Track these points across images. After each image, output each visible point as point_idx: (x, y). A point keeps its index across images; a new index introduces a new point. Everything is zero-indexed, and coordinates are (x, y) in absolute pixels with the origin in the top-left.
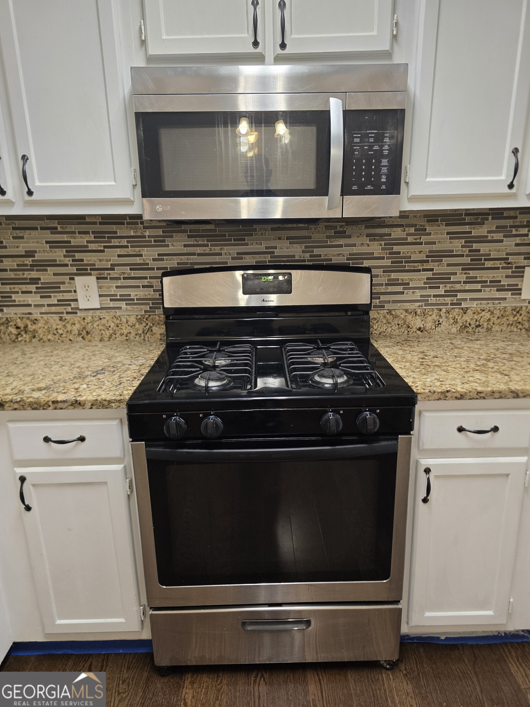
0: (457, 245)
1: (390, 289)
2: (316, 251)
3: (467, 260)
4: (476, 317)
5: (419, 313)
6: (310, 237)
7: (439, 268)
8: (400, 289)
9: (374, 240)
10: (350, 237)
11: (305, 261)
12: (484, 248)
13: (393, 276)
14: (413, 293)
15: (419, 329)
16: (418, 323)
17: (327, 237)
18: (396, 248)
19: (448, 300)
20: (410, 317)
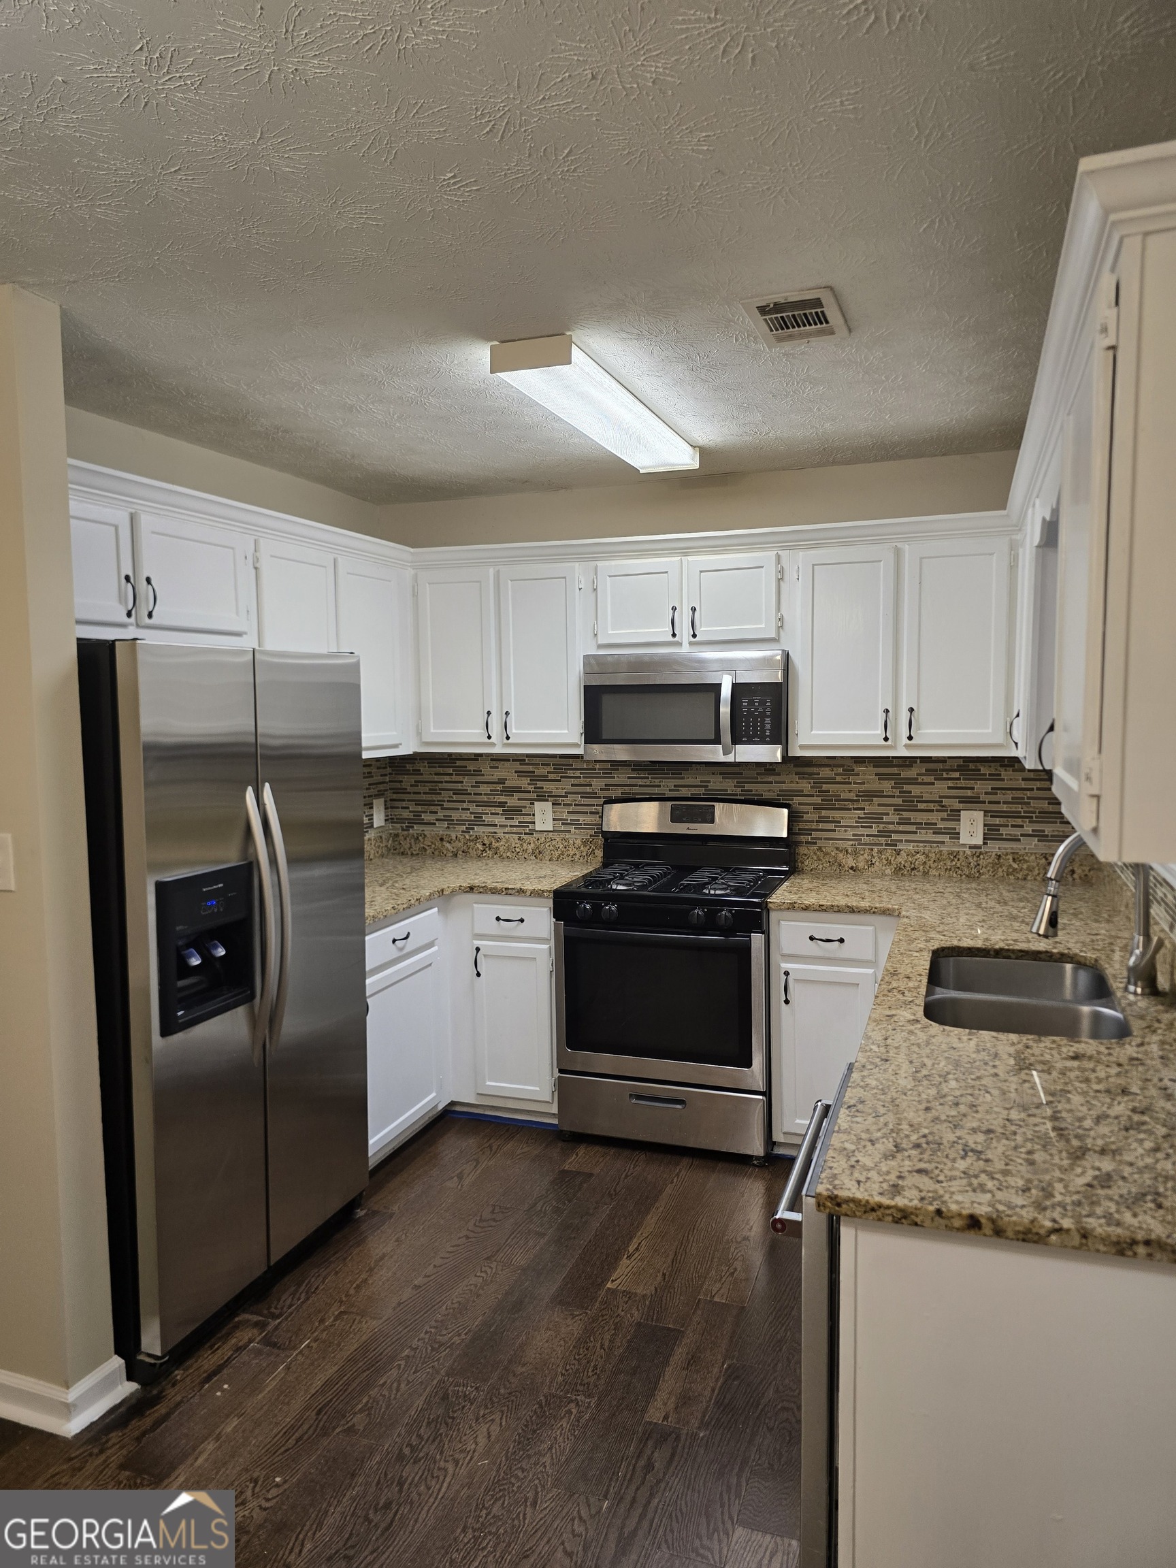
0: (887, 786)
1: (821, 826)
2: (747, 787)
3: (899, 801)
4: (910, 859)
5: (850, 851)
6: (742, 774)
7: (872, 807)
8: (831, 826)
9: (804, 778)
10: (779, 774)
11: (736, 795)
12: (915, 790)
13: (824, 813)
14: (846, 831)
15: (852, 868)
16: (850, 861)
17: (758, 774)
18: (825, 787)
19: (882, 840)
20: (841, 855)
